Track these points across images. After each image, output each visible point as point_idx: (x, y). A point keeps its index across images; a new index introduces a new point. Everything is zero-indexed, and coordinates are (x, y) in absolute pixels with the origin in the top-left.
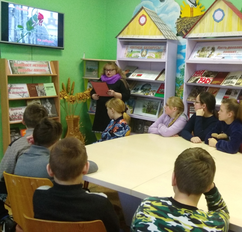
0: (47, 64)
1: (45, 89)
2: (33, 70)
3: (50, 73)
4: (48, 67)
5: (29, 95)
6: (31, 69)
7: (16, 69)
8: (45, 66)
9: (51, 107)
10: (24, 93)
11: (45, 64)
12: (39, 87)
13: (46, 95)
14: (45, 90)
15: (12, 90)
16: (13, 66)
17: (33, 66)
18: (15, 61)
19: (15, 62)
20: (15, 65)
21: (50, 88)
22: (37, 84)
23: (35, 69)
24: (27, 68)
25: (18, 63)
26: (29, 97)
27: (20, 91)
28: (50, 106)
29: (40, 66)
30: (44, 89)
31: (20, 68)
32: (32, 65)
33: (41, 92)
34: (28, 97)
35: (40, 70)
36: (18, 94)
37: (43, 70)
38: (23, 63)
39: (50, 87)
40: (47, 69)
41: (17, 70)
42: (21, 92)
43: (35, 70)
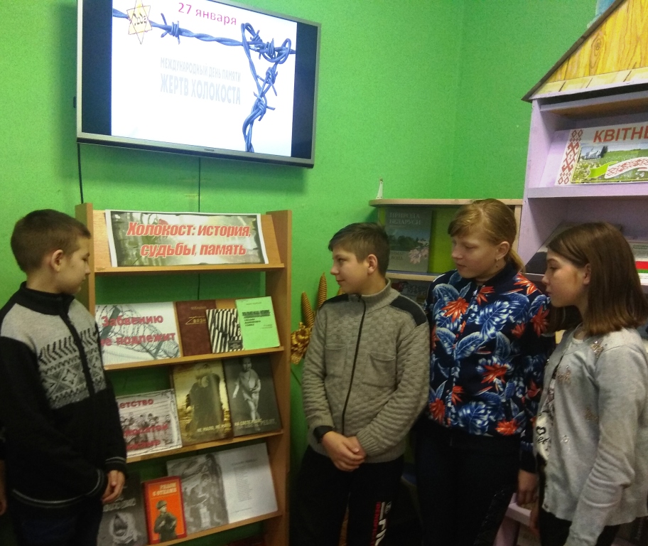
0: (251, 226)
1: (241, 320)
2: (198, 250)
3: (259, 261)
4: (252, 238)
5: (180, 348)
6: (190, 247)
7: (135, 244)
8: (244, 232)
9: (259, 389)
10: (162, 338)
11: (244, 224)
12: (219, 316)
13: (240, 344)
14: (238, 327)
15: (116, 328)
16: (124, 234)
17: (199, 234)
18: (134, 215)
19: (132, 219)
20: (132, 228)
21: (257, 319)
22: (212, 304)
23: (205, 243)
24: (176, 239)
25: (145, 223)
26: (180, 354)
27: (147, 333)
28: (256, 385)
29: (226, 231)
30: (235, 320)
31: (148, 240)
32: (196, 231)
33: (224, 335)
34: (176, 355)
35: (224, 247)
36: (139, 343)
37: (236, 246)
38: (163, 222)
39: (256, 314)
40: (249, 243)
41: (138, 250)
42: (149, 338)
43: (206, 250)
